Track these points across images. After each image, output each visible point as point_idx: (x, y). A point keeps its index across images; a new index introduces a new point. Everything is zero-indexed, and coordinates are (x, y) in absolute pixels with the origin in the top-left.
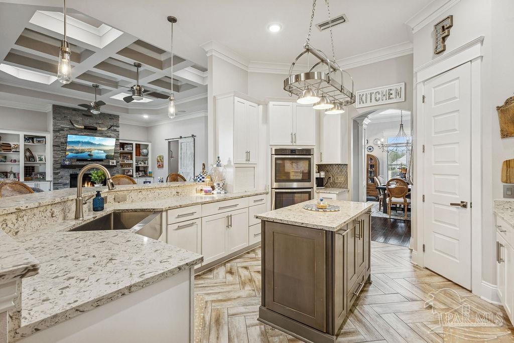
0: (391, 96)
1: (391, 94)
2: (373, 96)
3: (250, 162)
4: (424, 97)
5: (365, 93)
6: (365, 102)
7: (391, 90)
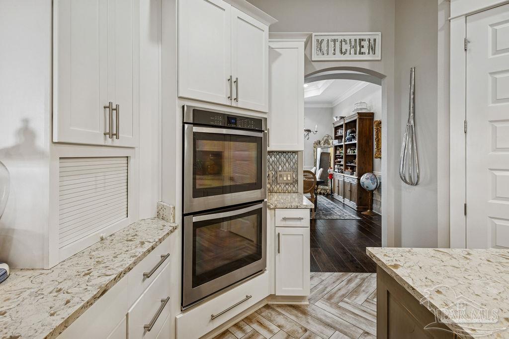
0: (363, 50)
1: (363, 47)
2: (338, 44)
3: (117, 142)
4: (466, 42)
5: (326, 39)
6: (325, 52)
7: (363, 40)
